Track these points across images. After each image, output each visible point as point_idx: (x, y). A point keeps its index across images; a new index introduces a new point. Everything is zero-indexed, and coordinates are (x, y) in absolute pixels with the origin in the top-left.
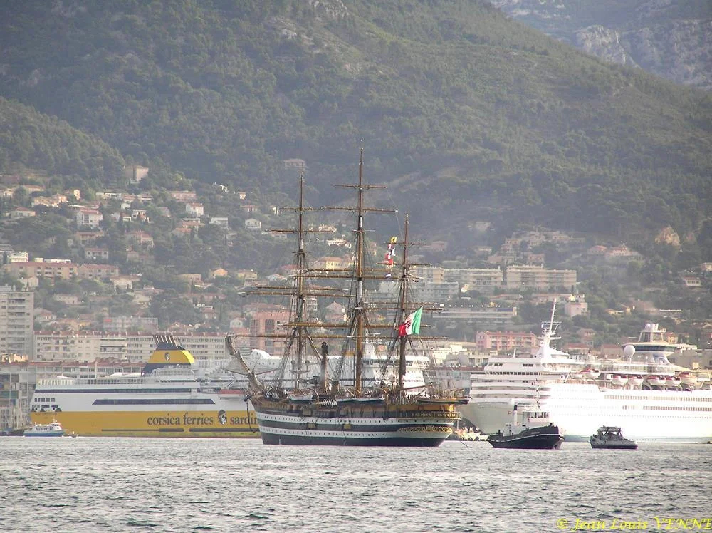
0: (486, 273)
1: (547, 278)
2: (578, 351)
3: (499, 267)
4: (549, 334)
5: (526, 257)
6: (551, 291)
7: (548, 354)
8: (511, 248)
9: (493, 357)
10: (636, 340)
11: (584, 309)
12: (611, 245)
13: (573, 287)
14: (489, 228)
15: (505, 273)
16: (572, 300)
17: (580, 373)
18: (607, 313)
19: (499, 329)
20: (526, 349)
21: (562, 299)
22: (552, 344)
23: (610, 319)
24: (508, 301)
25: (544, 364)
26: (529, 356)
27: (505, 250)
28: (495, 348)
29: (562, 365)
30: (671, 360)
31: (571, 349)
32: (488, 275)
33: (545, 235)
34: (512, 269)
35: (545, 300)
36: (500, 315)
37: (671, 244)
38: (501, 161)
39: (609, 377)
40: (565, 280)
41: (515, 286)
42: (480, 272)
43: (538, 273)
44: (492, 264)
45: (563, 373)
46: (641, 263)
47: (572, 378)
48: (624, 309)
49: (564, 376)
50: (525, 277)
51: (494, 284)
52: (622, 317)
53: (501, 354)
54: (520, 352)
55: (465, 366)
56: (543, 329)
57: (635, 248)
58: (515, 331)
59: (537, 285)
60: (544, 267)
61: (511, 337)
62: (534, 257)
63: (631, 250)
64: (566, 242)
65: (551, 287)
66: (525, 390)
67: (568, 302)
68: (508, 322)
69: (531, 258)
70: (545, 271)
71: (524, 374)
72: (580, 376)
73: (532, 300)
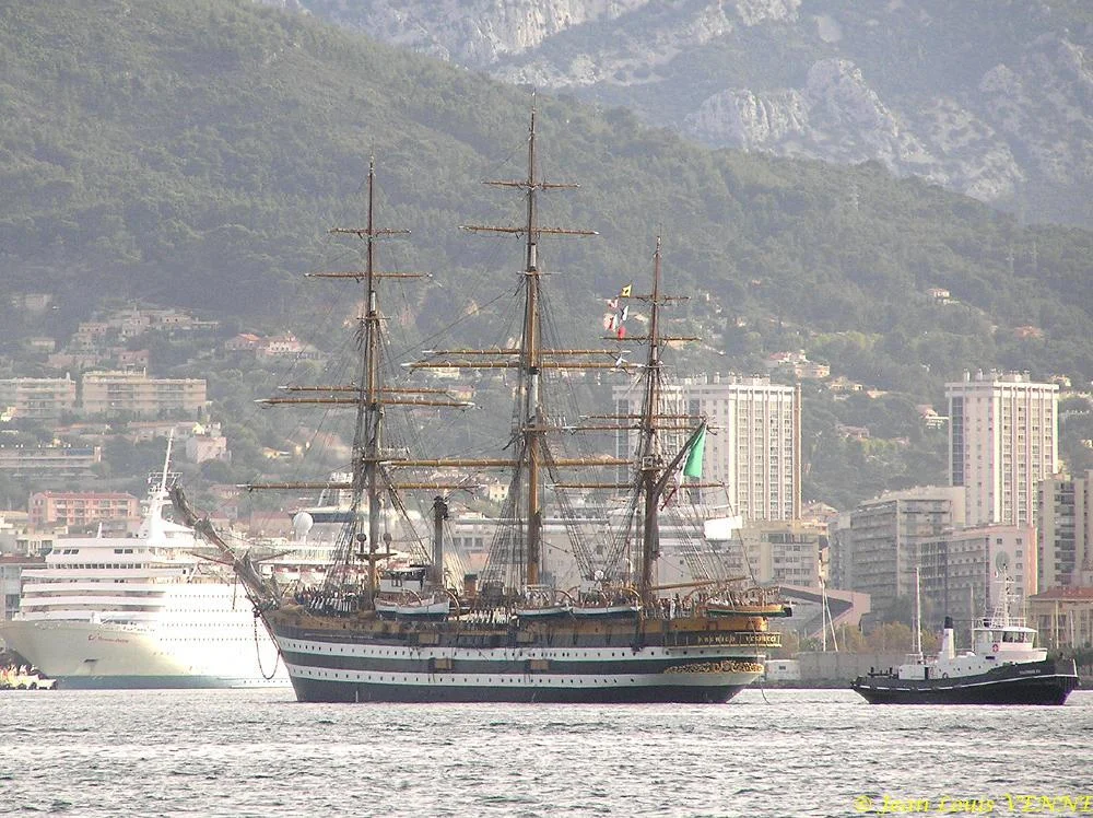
0: (45, 385)
1: (154, 393)
3: (68, 375)
4: (161, 494)
5: (117, 356)
6: (161, 416)
7: (159, 532)
8: (88, 340)
9: (61, 537)
10: (315, 504)
11: (220, 449)
12: (266, 335)
13: (200, 408)
14: (49, 305)
15: (79, 387)
16: (199, 432)
17: (215, 565)
18: (261, 455)
19: (70, 487)
20: (119, 522)
21: (183, 431)
22: (165, 513)
23: (267, 467)
24: (87, 437)
25: (152, 550)
26: (124, 534)
27: (78, 344)
28: (61, 521)
29: (185, 551)
32: (49, 389)
33: (149, 316)
34: (93, 379)
35: (152, 432)
36: (70, 461)
38: (69, 184)
40: (187, 397)
41: (97, 409)
42: (35, 385)
43: (137, 385)
44: (55, 370)
45: (185, 565)
46: (319, 364)
47: (201, 574)
48: (291, 448)
49: (188, 570)
50: (114, 390)
51: (58, 406)
52: (287, 461)
53: (75, 532)
54: (110, 528)
55: (10, 555)
56: (150, 486)
57: (308, 338)
58: (97, 490)
59: (137, 407)
60: (148, 374)
61: (91, 502)
62: (130, 356)
63: (301, 343)
64: (188, 328)
65: (162, 411)
66: (118, 596)
67: (191, 436)
68: (85, 473)
69: (124, 357)
70: (150, 381)
71: (116, 567)
72: (218, 568)
73: (128, 433)
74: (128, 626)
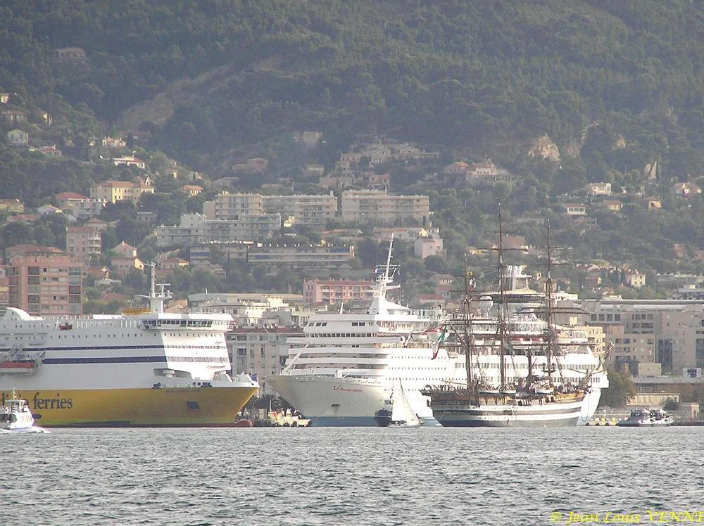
0: (315, 200)
3: (332, 192)
4: (385, 282)
5: (368, 178)
6: (397, 223)
7: (386, 309)
8: (347, 165)
11: (439, 247)
12: (473, 162)
13: (424, 217)
14: (320, 140)
15: (339, 202)
16: (424, 235)
17: (424, 334)
18: (467, 252)
19: (332, 276)
21: (411, 234)
22: (389, 295)
23: (470, 261)
24: (344, 238)
25: (378, 323)
27: (340, 170)
29: (403, 324)
30: (539, 314)
32: (318, 203)
33: (390, 148)
34: (349, 195)
36: (332, 257)
37: (547, 159)
38: (334, 49)
40: (415, 209)
41: (351, 217)
42: (308, 200)
43: (380, 200)
44: (323, 189)
45: (402, 334)
46: (511, 184)
47: (413, 341)
48: (489, 247)
49: (404, 338)
50: (364, 204)
51: (325, 216)
52: (486, 257)
54: (358, 306)
55: (283, 327)
57: (501, 164)
59: (382, 216)
60: (388, 191)
61: (347, 287)
62: (377, 178)
63: (498, 168)
64: (417, 157)
65: (397, 219)
66: (355, 357)
67: (418, 238)
68: (344, 266)
69: (373, 180)
70: (389, 197)
71: (353, 335)
72: (425, 337)
73: (374, 236)
74: (362, 380)
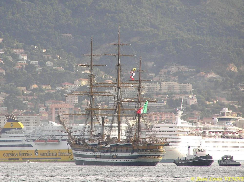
0: (152, 85)
1: (179, 87)
2: (193, 121)
3: (158, 83)
4: (180, 113)
5: (170, 78)
6: (181, 93)
7: (180, 123)
8: (163, 74)
9: (156, 124)
10: (219, 116)
11: (195, 101)
12: (207, 72)
13: (190, 91)
14: (153, 65)
15: (160, 85)
16: (190, 97)
17: (194, 131)
18: (206, 103)
19: (158, 111)
20: (170, 120)
21: (186, 97)
22: (182, 118)
23: (207, 106)
24: (162, 98)
25: (178, 127)
26: (171, 123)
27: (160, 75)
28: (156, 120)
29: (186, 127)
30: (234, 124)
31: (190, 120)
32: (153, 86)
33: (178, 68)
34: (164, 84)
35: (178, 97)
36: (158, 104)
37: (233, 71)
38: (159, 34)
39: (207, 132)
40: (187, 88)
41: (165, 91)
42: (149, 85)
43: (175, 85)
44: (154, 82)
45: (186, 131)
46: (220, 80)
47: (190, 133)
48: (213, 101)
49: (187, 132)
50: (169, 87)
51: (155, 90)
52: (212, 105)
53: (159, 122)
54: (168, 121)
55: (143, 128)
56: (178, 111)
57: (217, 73)
58: (165, 112)
59: (175, 91)
60: (178, 82)
61: (164, 115)
62: (173, 78)
63: (216, 74)
64: (187, 71)
65: (181, 92)
66: (170, 139)
67: (188, 98)
68: (162, 107)
69: (172, 78)
70: (178, 84)
71: (169, 131)
72: (194, 132)
73: (172, 97)
74: (172, 147)
